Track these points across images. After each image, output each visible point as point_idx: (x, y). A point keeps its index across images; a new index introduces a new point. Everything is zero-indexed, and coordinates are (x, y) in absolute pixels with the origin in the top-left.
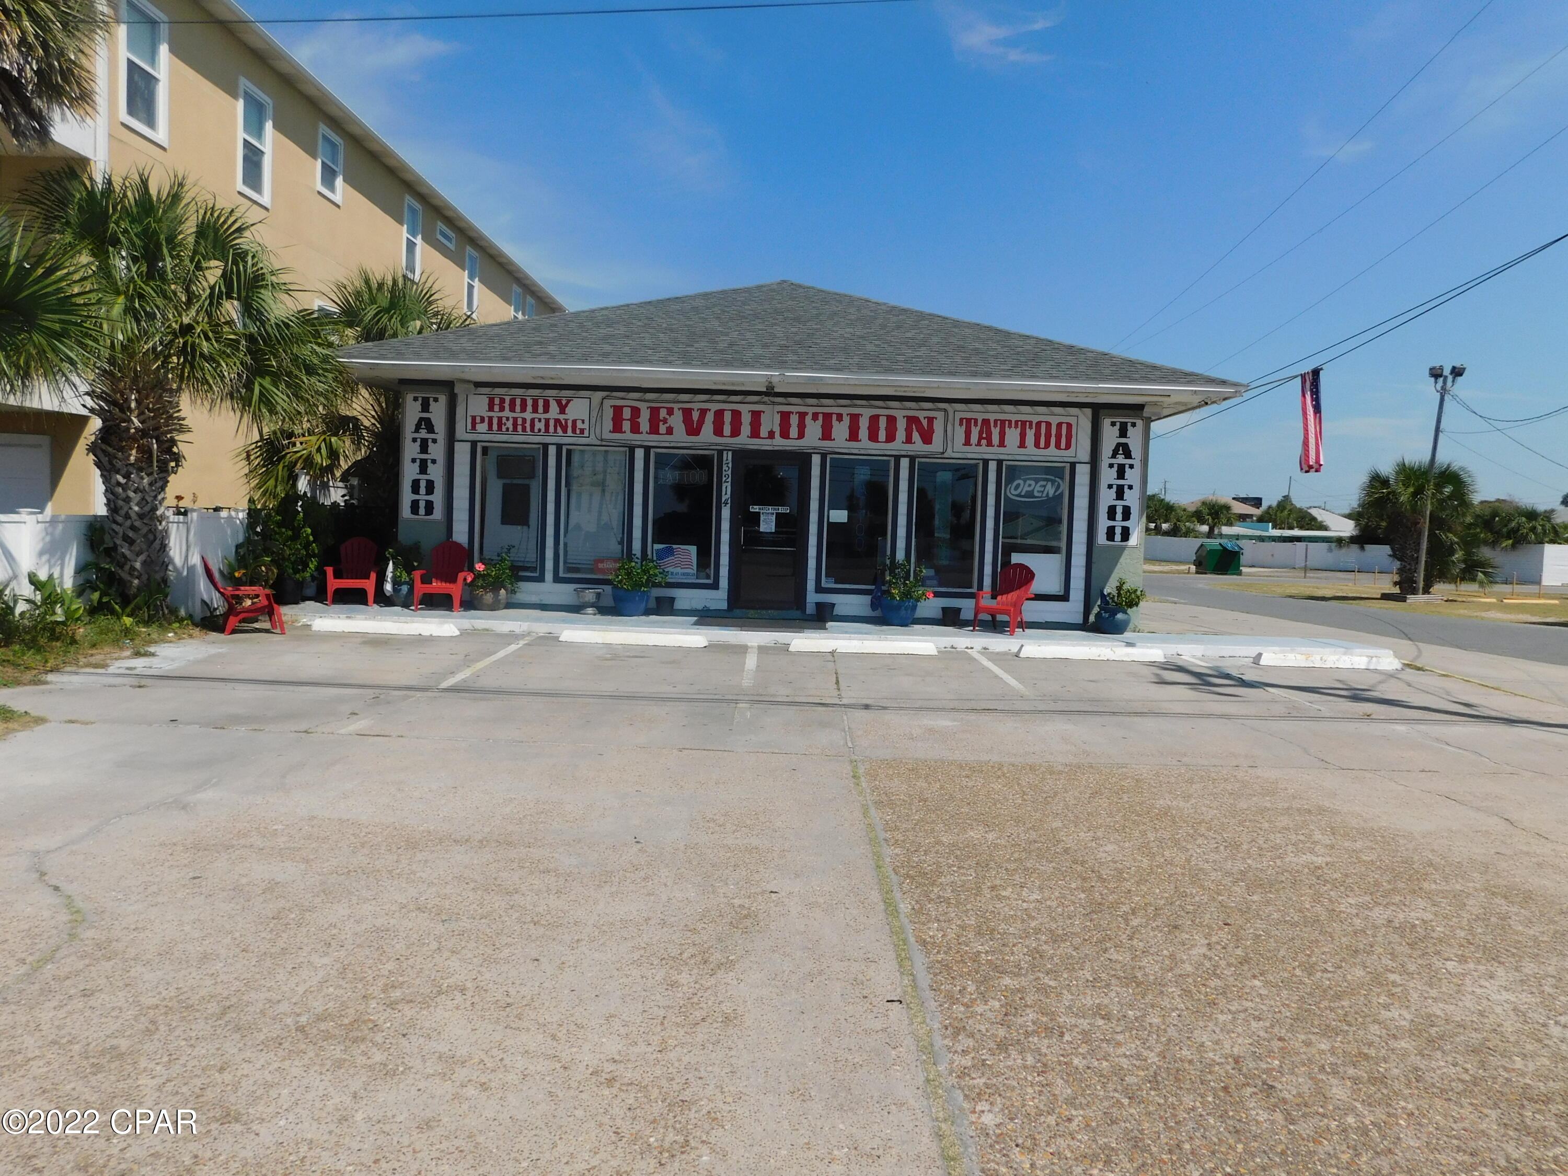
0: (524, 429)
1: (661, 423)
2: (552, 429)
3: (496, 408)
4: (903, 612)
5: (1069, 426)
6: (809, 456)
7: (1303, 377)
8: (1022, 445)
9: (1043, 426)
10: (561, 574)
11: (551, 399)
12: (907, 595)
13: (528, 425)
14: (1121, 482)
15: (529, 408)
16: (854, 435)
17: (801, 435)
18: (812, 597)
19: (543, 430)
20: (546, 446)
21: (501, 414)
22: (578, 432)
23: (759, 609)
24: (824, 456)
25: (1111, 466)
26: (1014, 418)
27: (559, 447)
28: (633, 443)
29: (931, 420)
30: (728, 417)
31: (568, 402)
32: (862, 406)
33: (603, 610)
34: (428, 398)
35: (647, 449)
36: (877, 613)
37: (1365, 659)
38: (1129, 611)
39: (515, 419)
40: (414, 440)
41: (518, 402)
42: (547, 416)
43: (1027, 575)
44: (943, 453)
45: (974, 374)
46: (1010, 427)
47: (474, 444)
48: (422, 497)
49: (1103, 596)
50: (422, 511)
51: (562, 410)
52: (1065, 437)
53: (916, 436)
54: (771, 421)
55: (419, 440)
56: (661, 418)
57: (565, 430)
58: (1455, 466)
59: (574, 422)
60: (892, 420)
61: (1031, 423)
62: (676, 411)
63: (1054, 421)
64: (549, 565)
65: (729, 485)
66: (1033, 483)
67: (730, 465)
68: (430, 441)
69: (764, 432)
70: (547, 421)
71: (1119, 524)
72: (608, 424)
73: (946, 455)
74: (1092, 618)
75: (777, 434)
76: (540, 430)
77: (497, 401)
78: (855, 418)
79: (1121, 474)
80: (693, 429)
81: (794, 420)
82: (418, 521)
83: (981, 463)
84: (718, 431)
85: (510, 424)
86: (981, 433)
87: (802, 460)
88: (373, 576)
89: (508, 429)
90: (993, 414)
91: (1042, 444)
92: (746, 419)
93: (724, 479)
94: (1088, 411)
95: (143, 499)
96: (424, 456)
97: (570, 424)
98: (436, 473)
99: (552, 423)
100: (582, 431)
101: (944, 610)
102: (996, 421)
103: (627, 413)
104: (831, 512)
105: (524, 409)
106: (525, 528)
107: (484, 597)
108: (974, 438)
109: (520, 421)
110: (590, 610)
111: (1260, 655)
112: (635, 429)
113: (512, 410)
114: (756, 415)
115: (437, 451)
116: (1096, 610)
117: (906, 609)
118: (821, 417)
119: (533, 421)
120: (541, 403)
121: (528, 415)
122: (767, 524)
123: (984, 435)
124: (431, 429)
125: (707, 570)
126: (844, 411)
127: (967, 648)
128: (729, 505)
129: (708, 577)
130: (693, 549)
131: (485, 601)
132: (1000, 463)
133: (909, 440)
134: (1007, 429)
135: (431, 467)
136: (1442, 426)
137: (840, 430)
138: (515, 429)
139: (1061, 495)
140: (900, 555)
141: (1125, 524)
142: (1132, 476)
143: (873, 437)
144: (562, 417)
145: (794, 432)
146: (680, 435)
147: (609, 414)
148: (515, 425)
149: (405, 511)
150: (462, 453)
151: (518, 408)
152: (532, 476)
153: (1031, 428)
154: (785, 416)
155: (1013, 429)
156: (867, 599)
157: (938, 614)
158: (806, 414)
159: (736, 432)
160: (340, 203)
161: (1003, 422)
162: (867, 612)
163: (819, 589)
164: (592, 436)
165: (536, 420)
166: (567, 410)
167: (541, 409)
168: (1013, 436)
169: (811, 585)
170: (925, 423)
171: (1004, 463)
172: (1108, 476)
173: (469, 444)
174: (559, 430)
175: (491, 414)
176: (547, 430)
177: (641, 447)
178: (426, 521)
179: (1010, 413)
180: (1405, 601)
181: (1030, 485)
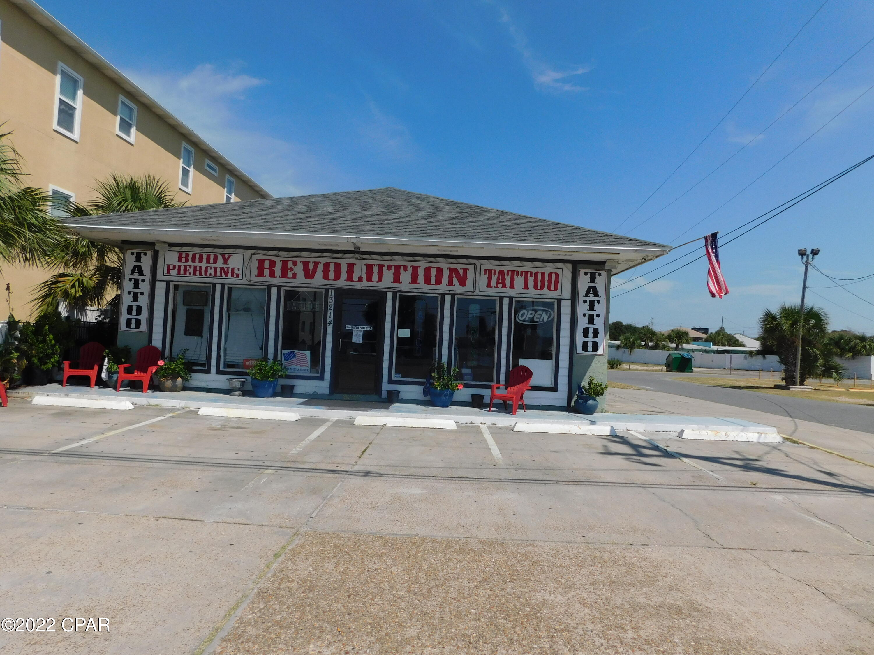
0: (201, 274)
1: (289, 271)
2: (218, 274)
3: (183, 260)
4: (443, 398)
5: (557, 275)
6: (385, 293)
7: (706, 239)
8: (526, 287)
9: (540, 275)
10: (222, 368)
11: (218, 255)
12: (446, 386)
13: (203, 271)
14: (592, 312)
15: (205, 260)
16: (414, 280)
17: (380, 279)
18: (386, 386)
19: (213, 274)
20: (214, 285)
21: (186, 264)
22: (235, 276)
23: (351, 393)
24: (394, 294)
25: (585, 301)
26: (520, 270)
27: (223, 285)
28: (271, 283)
29: (465, 271)
30: (332, 267)
31: (229, 256)
32: (420, 261)
33: (246, 393)
34: (141, 253)
35: (279, 288)
36: (428, 398)
37: (756, 435)
38: (597, 398)
39: (195, 267)
40: (130, 280)
41: (197, 256)
42: (215, 265)
43: (528, 374)
44: (473, 292)
45: (486, 238)
46: (517, 275)
47: (168, 283)
48: (134, 317)
49: (580, 388)
50: (133, 326)
51: (226, 261)
52: (554, 282)
53: (455, 281)
54: (360, 270)
55: (133, 280)
56: (289, 267)
57: (227, 275)
58: (816, 308)
59: (233, 269)
60: (439, 271)
61: (531, 273)
62: (299, 263)
63: (547, 272)
64: (214, 362)
65: (332, 312)
66: (533, 312)
67: (333, 299)
68: (140, 280)
69: (355, 278)
70: (216, 269)
71: (590, 340)
72: (255, 271)
73: (475, 294)
74: (573, 403)
75: (364, 279)
76: (211, 274)
77: (184, 255)
78: (415, 269)
79: (592, 306)
80: (309, 275)
81: (375, 270)
82: (130, 332)
83: (498, 298)
84: (326, 276)
85: (192, 270)
86: (498, 279)
87: (381, 295)
88: (96, 368)
89: (190, 274)
90: (506, 266)
91: (539, 287)
92: (344, 269)
93: (329, 307)
94: (570, 266)
96: (136, 290)
97: (230, 270)
98: (143, 301)
99: (218, 270)
100: (238, 275)
101: (473, 396)
102: (508, 271)
103: (267, 264)
104: (399, 330)
105: (201, 261)
106: (200, 338)
107: (166, 383)
108: (494, 282)
109: (198, 269)
110: (237, 393)
111: (683, 431)
112: (272, 274)
113: (194, 261)
114: (351, 267)
115: (144, 287)
116: (575, 398)
117: (445, 396)
118: (393, 268)
119: (206, 268)
120: (212, 257)
122: (358, 337)
123: (500, 281)
124: (141, 273)
125: (317, 368)
126: (408, 264)
127: (481, 423)
128: (332, 325)
129: (318, 372)
130: (308, 354)
131: (166, 386)
132: (511, 299)
133: (450, 283)
134: (516, 277)
135: (140, 298)
136: (807, 285)
137: (406, 277)
138: (195, 274)
139: (553, 319)
140: (445, 359)
141: (595, 340)
142: (599, 309)
143: (427, 281)
144: (225, 266)
145: (375, 277)
146: (301, 279)
147: (255, 264)
148: (195, 271)
149: (123, 326)
150: (161, 288)
151: (197, 260)
152: (206, 304)
153: (531, 276)
154: (370, 267)
155: (519, 277)
156: (420, 388)
157: (468, 399)
158: (384, 266)
159: (337, 277)
160: (133, 143)
161: (513, 272)
162: (421, 397)
163: (391, 381)
164: (244, 279)
165: (209, 268)
166: (229, 262)
167: (212, 261)
168: (519, 281)
169: (385, 378)
170: (461, 272)
171: (514, 299)
172: (583, 308)
173: (165, 283)
174: (223, 274)
175: (180, 264)
176: (215, 274)
177: (275, 286)
178: (135, 332)
179: (517, 266)
180: (789, 390)
181: (532, 314)
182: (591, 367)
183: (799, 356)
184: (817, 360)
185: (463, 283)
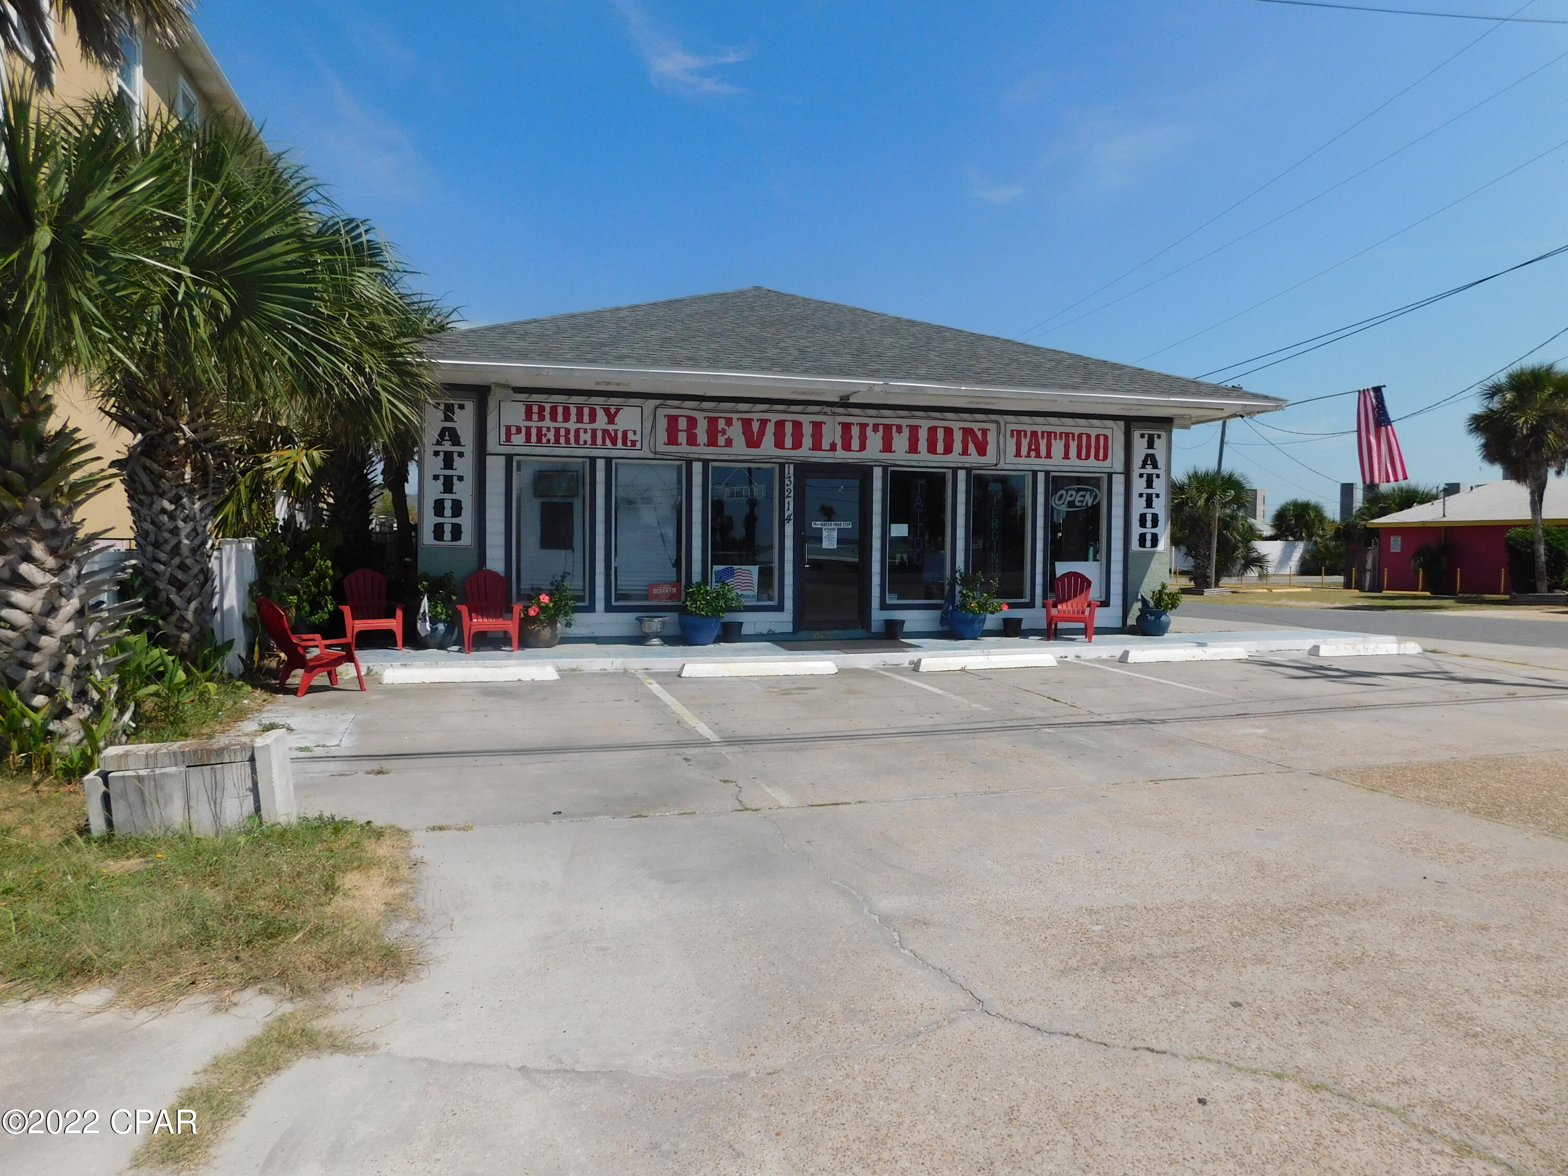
0: (567, 441)
1: (720, 435)
2: (599, 441)
3: (535, 417)
4: (970, 626)
5: (1106, 437)
6: (871, 468)
8: (1066, 457)
9: (1084, 438)
11: (597, 408)
13: (572, 436)
14: (1150, 491)
15: (573, 418)
16: (913, 448)
17: (863, 447)
18: (878, 616)
19: (589, 442)
20: (593, 460)
21: (540, 424)
22: (629, 444)
23: (824, 630)
24: (885, 468)
25: (1141, 476)
26: (1058, 430)
28: (690, 456)
29: (985, 432)
31: (618, 411)
32: (921, 418)
33: (670, 640)
34: (453, 405)
35: (706, 463)
36: (946, 628)
38: (1168, 613)
39: (557, 430)
41: (560, 410)
42: (594, 426)
43: (1082, 582)
44: (996, 465)
46: (1055, 439)
47: (509, 458)
48: (448, 520)
49: (1142, 600)
50: (447, 535)
51: (611, 419)
52: (1101, 449)
53: (972, 448)
54: (832, 433)
55: (442, 454)
56: (720, 429)
57: (614, 442)
58: (1237, 475)
60: (949, 432)
62: (735, 421)
63: (1094, 433)
64: (600, 592)
65: (791, 500)
66: (1074, 493)
67: (792, 479)
68: (455, 455)
69: (826, 445)
70: (594, 432)
71: (1149, 530)
72: (662, 436)
73: (999, 467)
75: (839, 447)
76: (585, 442)
77: (535, 409)
78: (914, 430)
79: (1150, 483)
80: (753, 442)
81: (855, 431)
82: (441, 548)
83: (1030, 474)
84: (779, 444)
85: (551, 435)
86: (1030, 445)
87: (863, 473)
88: (401, 614)
89: (548, 441)
90: (1040, 425)
91: (1083, 455)
92: (807, 430)
93: (786, 494)
94: (1121, 424)
95: (195, 530)
96: (448, 472)
97: (620, 435)
98: (464, 492)
99: (599, 434)
100: (634, 443)
101: (1002, 621)
102: (1043, 433)
103: (682, 424)
104: (893, 526)
105: (566, 419)
106: (569, 551)
108: (1024, 450)
109: (562, 432)
110: (655, 641)
111: (1317, 647)
112: (692, 441)
113: (554, 418)
114: (817, 426)
115: (464, 466)
116: (1135, 614)
118: (881, 428)
119: (577, 431)
120: (586, 411)
121: (572, 425)
122: (829, 541)
123: (1033, 447)
124: (456, 441)
125: (770, 592)
126: (904, 423)
128: (792, 522)
129: (770, 599)
132: (1047, 473)
133: (965, 452)
134: (1053, 441)
135: (457, 485)
136: (1226, 439)
137: (901, 442)
138: (557, 441)
139: (1098, 504)
141: (1154, 530)
142: (1158, 485)
143: (932, 449)
144: (610, 427)
145: (855, 444)
146: (740, 447)
147: (662, 424)
148: (557, 436)
149: (427, 537)
150: (495, 468)
151: (560, 417)
152: (578, 494)
153: (1073, 440)
154: (846, 427)
155: (1058, 440)
156: (935, 614)
157: (1002, 626)
158: (867, 425)
159: (797, 445)
161: (1049, 433)
162: (938, 627)
163: (884, 606)
164: (646, 448)
165: (582, 431)
166: (617, 420)
167: (586, 418)
168: (1058, 447)
169: (875, 602)
170: (979, 434)
171: (1051, 474)
172: (1139, 485)
173: (503, 458)
174: (608, 442)
175: (529, 424)
176: (594, 442)
177: (698, 460)
178: (451, 548)
179: (1055, 425)
180: (1202, 594)
181: (1071, 496)
182: (1149, 571)
183: (1215, 545)
184: (1236, 548)
185: (982, 451)
